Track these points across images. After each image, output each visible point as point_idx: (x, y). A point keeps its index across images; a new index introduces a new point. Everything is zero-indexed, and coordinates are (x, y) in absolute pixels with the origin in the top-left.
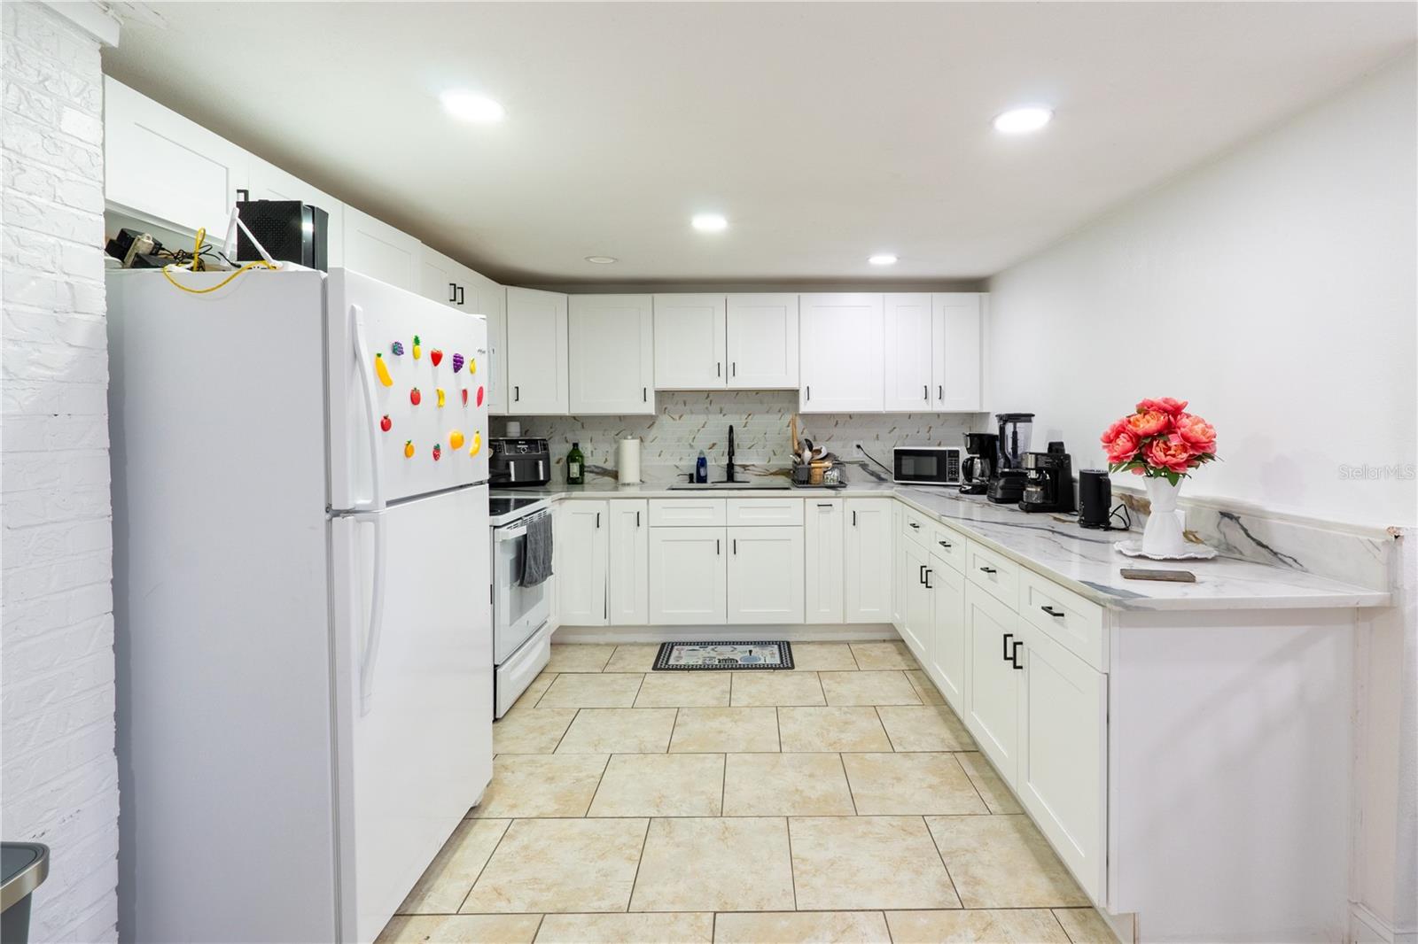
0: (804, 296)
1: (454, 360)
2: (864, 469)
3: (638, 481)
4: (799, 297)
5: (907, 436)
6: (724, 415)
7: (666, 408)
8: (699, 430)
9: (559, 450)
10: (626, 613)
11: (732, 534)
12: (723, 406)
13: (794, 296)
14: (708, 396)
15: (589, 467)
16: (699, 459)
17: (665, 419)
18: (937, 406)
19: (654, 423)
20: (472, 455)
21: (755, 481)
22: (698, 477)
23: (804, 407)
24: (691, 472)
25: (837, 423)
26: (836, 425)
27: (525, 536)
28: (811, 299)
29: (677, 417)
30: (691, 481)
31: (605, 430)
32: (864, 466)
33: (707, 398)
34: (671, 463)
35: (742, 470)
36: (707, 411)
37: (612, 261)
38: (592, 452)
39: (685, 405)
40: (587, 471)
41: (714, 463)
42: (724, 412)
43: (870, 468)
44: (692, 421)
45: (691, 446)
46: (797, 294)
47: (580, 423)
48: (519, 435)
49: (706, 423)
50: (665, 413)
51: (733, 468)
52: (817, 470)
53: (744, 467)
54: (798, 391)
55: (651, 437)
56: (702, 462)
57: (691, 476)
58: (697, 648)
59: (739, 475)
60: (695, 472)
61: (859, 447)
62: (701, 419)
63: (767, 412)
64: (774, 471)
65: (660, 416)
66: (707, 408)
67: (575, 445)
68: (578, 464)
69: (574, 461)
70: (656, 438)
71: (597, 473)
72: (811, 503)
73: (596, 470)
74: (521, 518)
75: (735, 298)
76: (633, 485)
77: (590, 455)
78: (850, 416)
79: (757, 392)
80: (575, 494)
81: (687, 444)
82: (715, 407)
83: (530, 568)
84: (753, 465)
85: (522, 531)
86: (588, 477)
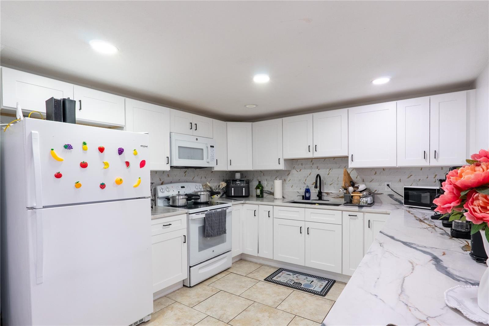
0: (350, 109)
1: (119, 150)
2: (391, 197)
3: (282, 197)
4: (348, 110)
5: (420, 180)
6: (319, 170)
7: (294, 167)
8: (308, 176)
9: (255, 184)
10: (265, 253)
11: (308, 225)
12: (318, 165)
13: (345, 110)
14: (312, 161)
15: (265, 191)
16: (306, 189)
17: (294, 172)
18: (434, 163)
19: (289, 173)
20: (135, 187)
21: (332, 201)
22: (306, 198)
23: (351, 165)
24: (303, 195)
25: (376, 173)
26: (375, 174)
27: (205, 218)
28: (354, 110)
29: (299, 171)
30: (303, 199)
31: (272, 176)
32: (391, 196)
33: (311, 162)
34: (296, 191)
35: (327, 195)
36: (311, 168)
37: (255, 106)
38: (267, 185)
39: (302, 165)
40: (265, 193)
41: (314, 191)
42: (319, 168)
43: (394, 197)
44: (305, 172)
45: (305, 183)
46: (347, 109)
47: (263, 174)
48: (240, 178)
49: (311, 173)
50: (294, 169)
51: (321, 194)
52: (356, 197)
53: (327, 193)
54: (348, 157)
55: (288, 179)
56: (308, 191)
57: (303, 196)
58: (291, 274)
59: (325, 197)
60: (304, 195)
61: (388, 185)
62: (309, 171)
63: (339, 168)
64: (342, 196)
65: (292, 170)
66: (311, 166)
67: (260, 182)
68: (259, 189)
69: (259, 188)
70: (290, 179)
71: (268, 194)
72: (346, 214)
73: (268, 192)
74: (207, 211)
75: (316, 115)
76: (278, 199)
77: (266, 186)
78: (384, 169)
79: (334, 158)
80: (247, 202)
81: (303, 182)
82: (315, 166)
83: (207, 230)
84: (331, 193)
85: (204, 216)
86: (265, 195)
